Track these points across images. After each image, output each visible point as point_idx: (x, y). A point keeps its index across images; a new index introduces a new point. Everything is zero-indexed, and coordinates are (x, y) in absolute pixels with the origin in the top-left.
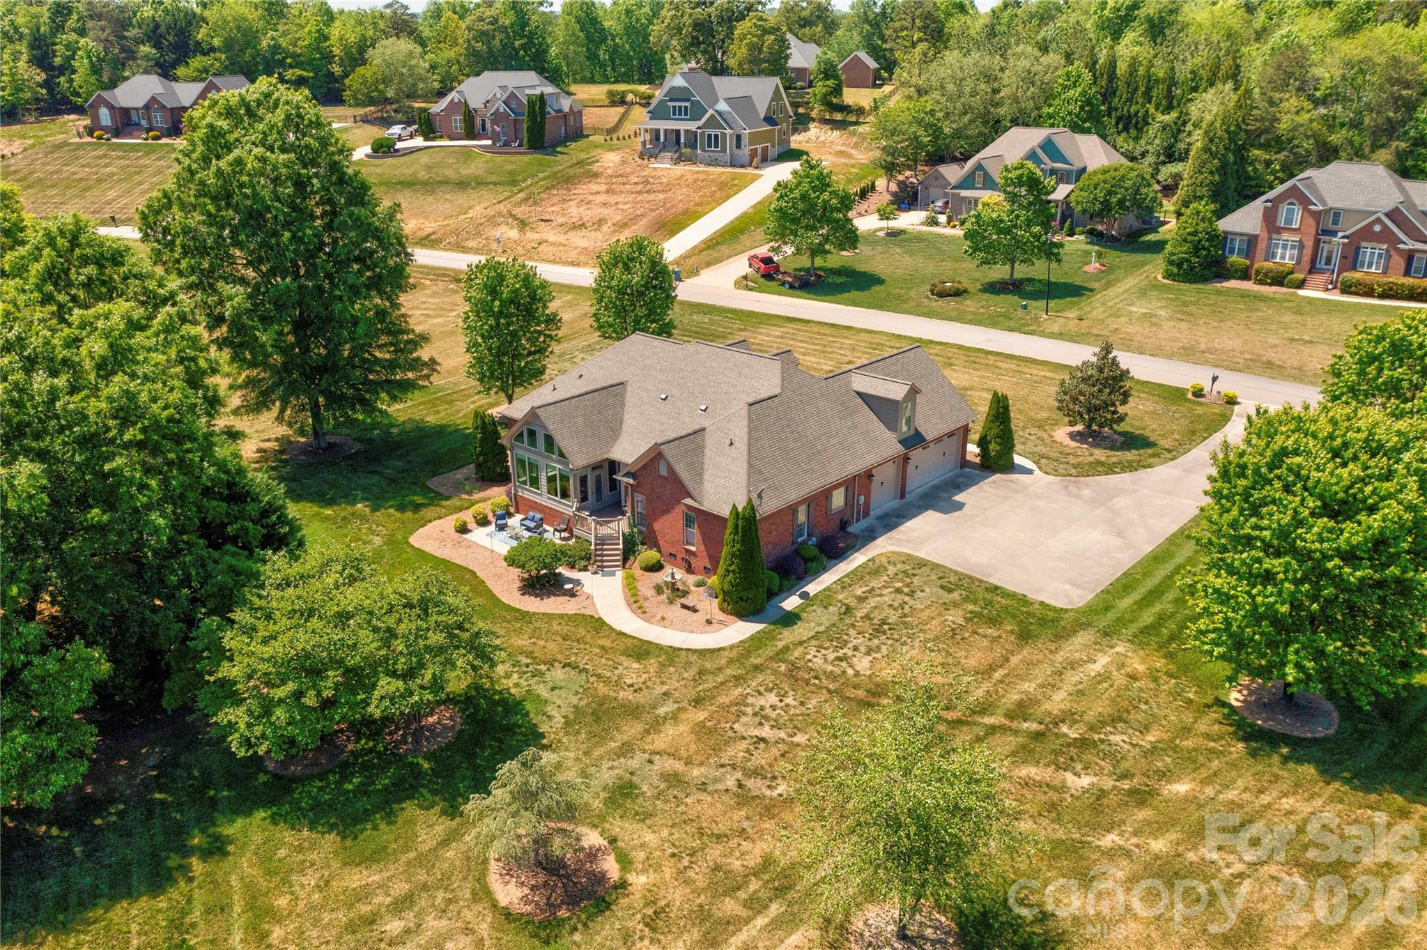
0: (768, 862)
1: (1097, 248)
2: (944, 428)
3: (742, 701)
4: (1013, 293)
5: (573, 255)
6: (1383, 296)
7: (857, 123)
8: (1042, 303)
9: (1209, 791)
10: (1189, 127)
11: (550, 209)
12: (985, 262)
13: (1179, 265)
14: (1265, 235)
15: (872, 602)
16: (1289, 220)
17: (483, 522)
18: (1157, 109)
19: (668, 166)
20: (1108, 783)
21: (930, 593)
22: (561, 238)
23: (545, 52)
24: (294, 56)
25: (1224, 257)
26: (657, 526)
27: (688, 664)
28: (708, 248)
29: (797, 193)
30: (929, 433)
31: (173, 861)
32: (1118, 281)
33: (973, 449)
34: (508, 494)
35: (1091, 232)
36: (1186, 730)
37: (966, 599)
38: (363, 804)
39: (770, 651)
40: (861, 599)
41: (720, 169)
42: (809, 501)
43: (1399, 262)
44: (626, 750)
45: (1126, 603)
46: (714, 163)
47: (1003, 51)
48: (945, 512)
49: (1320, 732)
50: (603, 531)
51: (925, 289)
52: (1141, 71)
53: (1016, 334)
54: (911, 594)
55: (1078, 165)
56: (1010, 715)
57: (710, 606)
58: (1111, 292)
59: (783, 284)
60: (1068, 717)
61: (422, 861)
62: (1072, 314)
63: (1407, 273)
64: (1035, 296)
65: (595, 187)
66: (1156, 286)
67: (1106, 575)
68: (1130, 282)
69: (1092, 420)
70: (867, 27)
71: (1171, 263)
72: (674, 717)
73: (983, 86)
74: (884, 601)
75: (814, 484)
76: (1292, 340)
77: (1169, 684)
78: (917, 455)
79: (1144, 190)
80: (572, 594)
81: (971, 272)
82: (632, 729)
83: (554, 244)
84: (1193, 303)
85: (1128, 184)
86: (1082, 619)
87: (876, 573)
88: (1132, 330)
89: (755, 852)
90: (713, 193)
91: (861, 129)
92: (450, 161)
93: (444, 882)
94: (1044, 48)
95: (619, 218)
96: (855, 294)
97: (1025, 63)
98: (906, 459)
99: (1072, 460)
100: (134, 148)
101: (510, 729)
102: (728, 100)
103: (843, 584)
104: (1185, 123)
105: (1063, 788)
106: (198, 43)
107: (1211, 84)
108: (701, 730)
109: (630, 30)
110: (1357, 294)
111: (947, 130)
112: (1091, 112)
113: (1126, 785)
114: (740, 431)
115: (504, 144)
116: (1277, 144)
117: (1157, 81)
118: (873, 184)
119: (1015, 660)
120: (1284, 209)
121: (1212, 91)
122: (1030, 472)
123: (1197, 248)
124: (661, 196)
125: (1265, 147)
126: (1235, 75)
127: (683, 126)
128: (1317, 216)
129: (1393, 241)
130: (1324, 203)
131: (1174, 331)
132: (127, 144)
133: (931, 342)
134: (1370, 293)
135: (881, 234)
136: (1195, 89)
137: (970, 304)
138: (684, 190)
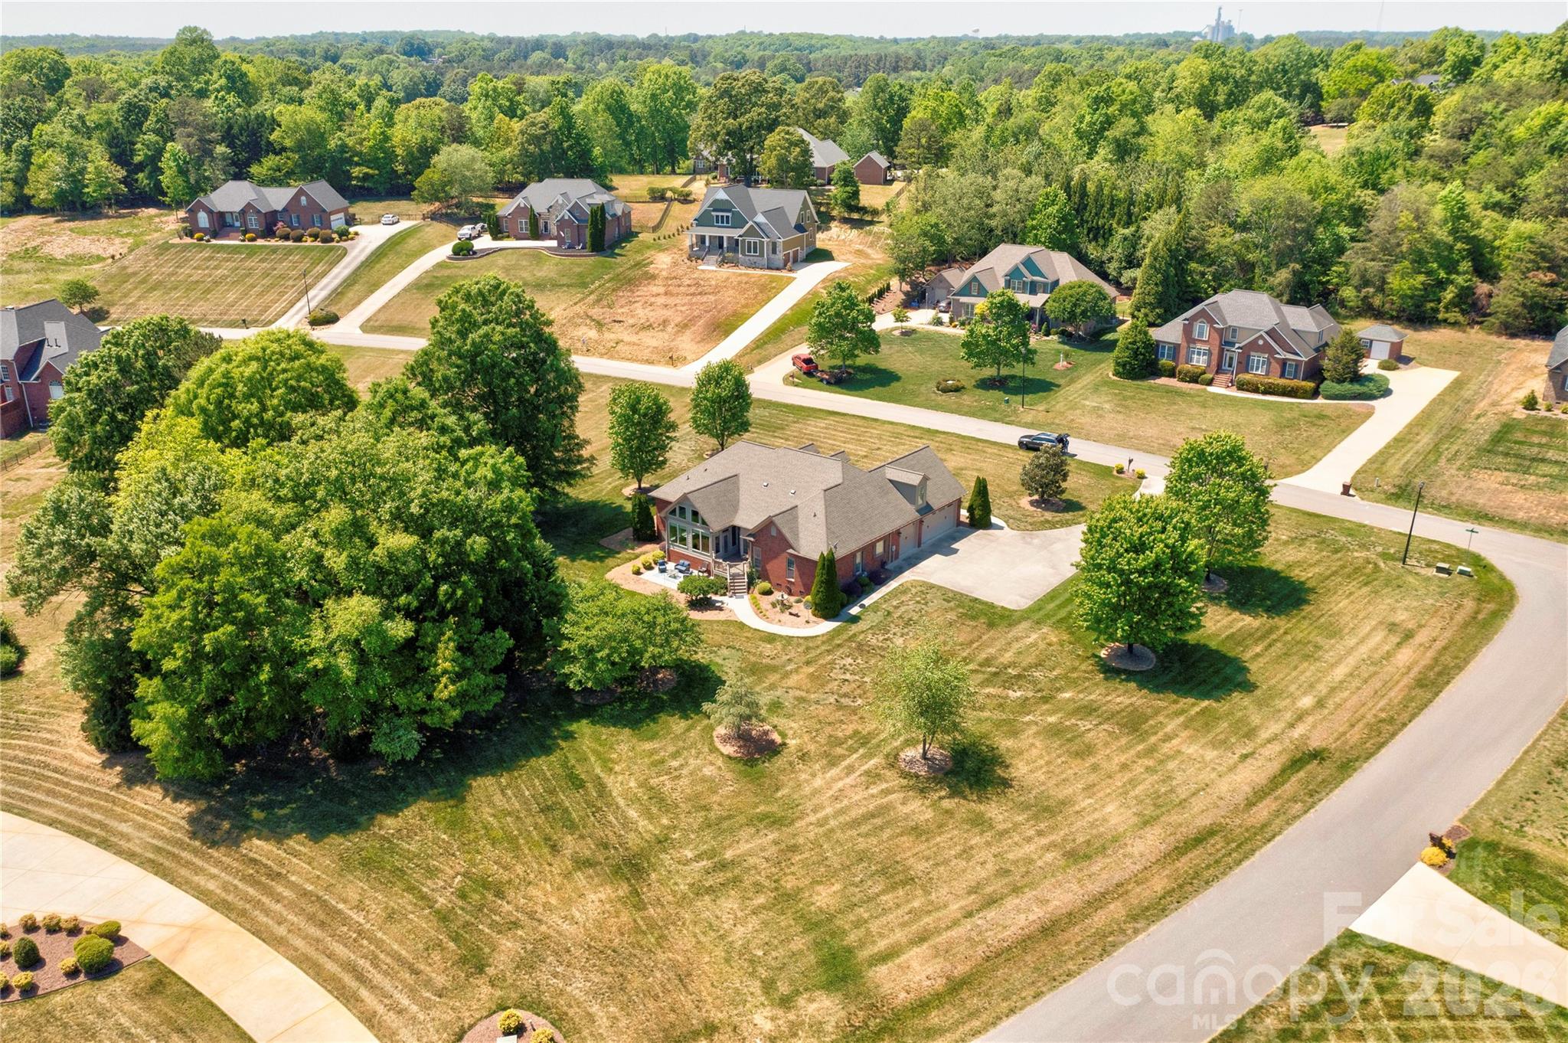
0: (856, 732)
1: (1067, 347)
2: (945, 501)
3: (833, 662)
4: (998, 388)
5: (646, 354)
6: (1265, 393)
7: (871, 223)
8: (1019, 398)
9: (1081, 696)
10: (1143, 241)
11: (620, 311)
12: (977, 365)
13: (1124, 366)
14: (1185, 344)
15: (903, 609)
16: (1201, 334)
17: (649, 568)
18: (1118, 223)
19: (713, 268)
20: (1030, 694)
21: (937, 603)
22: (634, 339)
23: (590, 151)
24: (359, 154)
25: (1157, 360)
26: (768, 567)
27: (799, 645)
28: (758, 347)
29: (832, 312)
30: (936, 504)
31: (549, 742)
32: (1079, 378)
33: (964, 513)
34: (663, 549)
35: (1063, 333)
36: (1075, 669)
37: (958, 606)
38: (638, 715)
39: (845, 637)
40: (896, 607)
41: (759, 272)
42: (863, 550)
43: (1276, 368)
44: (772, 687)
45: (1052, 605)
46: (753, 266)
47: (993, 172)
48: (946, 555)
49: (1145, 668)
50: (734, 570)
51: (932, 385)
52: (1106, 191)
53: (999, 425)
54: (926, 604)
55: (1051, 279)
56: (980, 665)
57: (807, 614)
58: (1071, 388)
59: (822, 380)
60: (1013, 665)
61: (677, 737)
62: (1041, 408)
63: (1282, 376)
64: (1015, 391)
65: (655, 290)
66: (1107, 383)
67: (1041, 590)
68: (1088, 379)
69: (1043, 493)
70: (876, 113)
71: (1118, 364)
72: (796, 670)
73: (978, 202)
74: (910, 608)
75: (867, 539)
76: (1193, 428)
77: (1068, 647)
78: (929, 519)
79: (1101, 303)
80: (721, 609)
81: (966, 371)
82: (773, 678)
83: (629, 344)
84: (1132, 398)
85: (1089, 298)
86: (1025, 615)
87: (904, 592)
88: (1083, 420)
89: (849, 729)
90: (756, 295)
91: (876, 228)
92: (524, 263)
93: (694, 745)
94: (1028, 171)
95: (679, 319)
96: (878, 389)
97: (1011, 184)
98: (921, 522)
99: (1030, 520)
100: (235, 249)
101: (707, 679)
102: (765, 213)
103: (885, 599)
104: (1140, 238)
105: (1007, 697)
106: (269, 144)
107: (1160, 207)
108: (811, 676)
109: (655, 113)
110: (1247, 390)
111: (949, 240)
112: (1065, 227)
113: (1039, 695)
114: (820, 507)
115: (568, 247)
116: (1208, 259)
117: (1119, 200)
118: (888, 286)
119: (985, 637)
120: (1197, 326)
121: (1160, 212)
122: (1002, 528)
123: (1136, 353)
124: (712, 298)
125: (1200, 262)
126: (1178, 200)
127: (726, 233)
128: (1220, 332)
129: (1272, 352)
130: (1224, 321)
131: (1113, 422)
132: (228, 246)
133: (937, 432)
134: (1256, 390)
135: (897, 333)
136: (1148, 209)
137: (966, 399)
138: (731, 292)
